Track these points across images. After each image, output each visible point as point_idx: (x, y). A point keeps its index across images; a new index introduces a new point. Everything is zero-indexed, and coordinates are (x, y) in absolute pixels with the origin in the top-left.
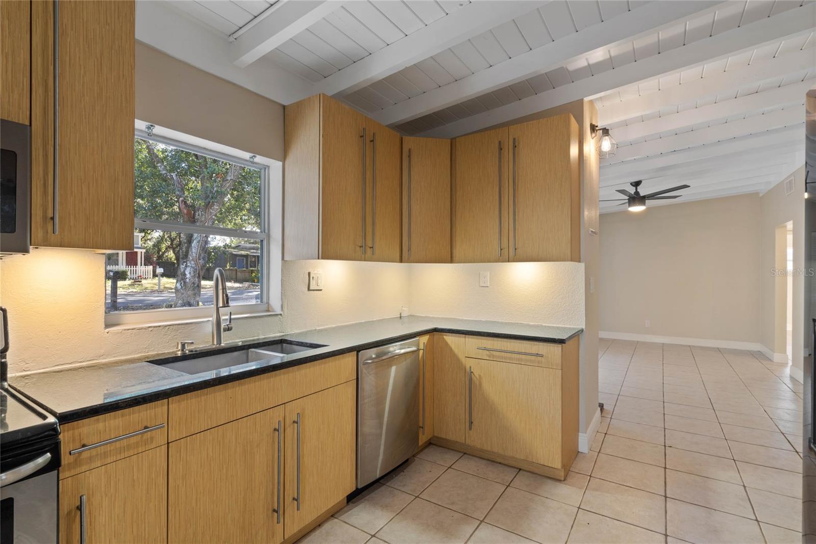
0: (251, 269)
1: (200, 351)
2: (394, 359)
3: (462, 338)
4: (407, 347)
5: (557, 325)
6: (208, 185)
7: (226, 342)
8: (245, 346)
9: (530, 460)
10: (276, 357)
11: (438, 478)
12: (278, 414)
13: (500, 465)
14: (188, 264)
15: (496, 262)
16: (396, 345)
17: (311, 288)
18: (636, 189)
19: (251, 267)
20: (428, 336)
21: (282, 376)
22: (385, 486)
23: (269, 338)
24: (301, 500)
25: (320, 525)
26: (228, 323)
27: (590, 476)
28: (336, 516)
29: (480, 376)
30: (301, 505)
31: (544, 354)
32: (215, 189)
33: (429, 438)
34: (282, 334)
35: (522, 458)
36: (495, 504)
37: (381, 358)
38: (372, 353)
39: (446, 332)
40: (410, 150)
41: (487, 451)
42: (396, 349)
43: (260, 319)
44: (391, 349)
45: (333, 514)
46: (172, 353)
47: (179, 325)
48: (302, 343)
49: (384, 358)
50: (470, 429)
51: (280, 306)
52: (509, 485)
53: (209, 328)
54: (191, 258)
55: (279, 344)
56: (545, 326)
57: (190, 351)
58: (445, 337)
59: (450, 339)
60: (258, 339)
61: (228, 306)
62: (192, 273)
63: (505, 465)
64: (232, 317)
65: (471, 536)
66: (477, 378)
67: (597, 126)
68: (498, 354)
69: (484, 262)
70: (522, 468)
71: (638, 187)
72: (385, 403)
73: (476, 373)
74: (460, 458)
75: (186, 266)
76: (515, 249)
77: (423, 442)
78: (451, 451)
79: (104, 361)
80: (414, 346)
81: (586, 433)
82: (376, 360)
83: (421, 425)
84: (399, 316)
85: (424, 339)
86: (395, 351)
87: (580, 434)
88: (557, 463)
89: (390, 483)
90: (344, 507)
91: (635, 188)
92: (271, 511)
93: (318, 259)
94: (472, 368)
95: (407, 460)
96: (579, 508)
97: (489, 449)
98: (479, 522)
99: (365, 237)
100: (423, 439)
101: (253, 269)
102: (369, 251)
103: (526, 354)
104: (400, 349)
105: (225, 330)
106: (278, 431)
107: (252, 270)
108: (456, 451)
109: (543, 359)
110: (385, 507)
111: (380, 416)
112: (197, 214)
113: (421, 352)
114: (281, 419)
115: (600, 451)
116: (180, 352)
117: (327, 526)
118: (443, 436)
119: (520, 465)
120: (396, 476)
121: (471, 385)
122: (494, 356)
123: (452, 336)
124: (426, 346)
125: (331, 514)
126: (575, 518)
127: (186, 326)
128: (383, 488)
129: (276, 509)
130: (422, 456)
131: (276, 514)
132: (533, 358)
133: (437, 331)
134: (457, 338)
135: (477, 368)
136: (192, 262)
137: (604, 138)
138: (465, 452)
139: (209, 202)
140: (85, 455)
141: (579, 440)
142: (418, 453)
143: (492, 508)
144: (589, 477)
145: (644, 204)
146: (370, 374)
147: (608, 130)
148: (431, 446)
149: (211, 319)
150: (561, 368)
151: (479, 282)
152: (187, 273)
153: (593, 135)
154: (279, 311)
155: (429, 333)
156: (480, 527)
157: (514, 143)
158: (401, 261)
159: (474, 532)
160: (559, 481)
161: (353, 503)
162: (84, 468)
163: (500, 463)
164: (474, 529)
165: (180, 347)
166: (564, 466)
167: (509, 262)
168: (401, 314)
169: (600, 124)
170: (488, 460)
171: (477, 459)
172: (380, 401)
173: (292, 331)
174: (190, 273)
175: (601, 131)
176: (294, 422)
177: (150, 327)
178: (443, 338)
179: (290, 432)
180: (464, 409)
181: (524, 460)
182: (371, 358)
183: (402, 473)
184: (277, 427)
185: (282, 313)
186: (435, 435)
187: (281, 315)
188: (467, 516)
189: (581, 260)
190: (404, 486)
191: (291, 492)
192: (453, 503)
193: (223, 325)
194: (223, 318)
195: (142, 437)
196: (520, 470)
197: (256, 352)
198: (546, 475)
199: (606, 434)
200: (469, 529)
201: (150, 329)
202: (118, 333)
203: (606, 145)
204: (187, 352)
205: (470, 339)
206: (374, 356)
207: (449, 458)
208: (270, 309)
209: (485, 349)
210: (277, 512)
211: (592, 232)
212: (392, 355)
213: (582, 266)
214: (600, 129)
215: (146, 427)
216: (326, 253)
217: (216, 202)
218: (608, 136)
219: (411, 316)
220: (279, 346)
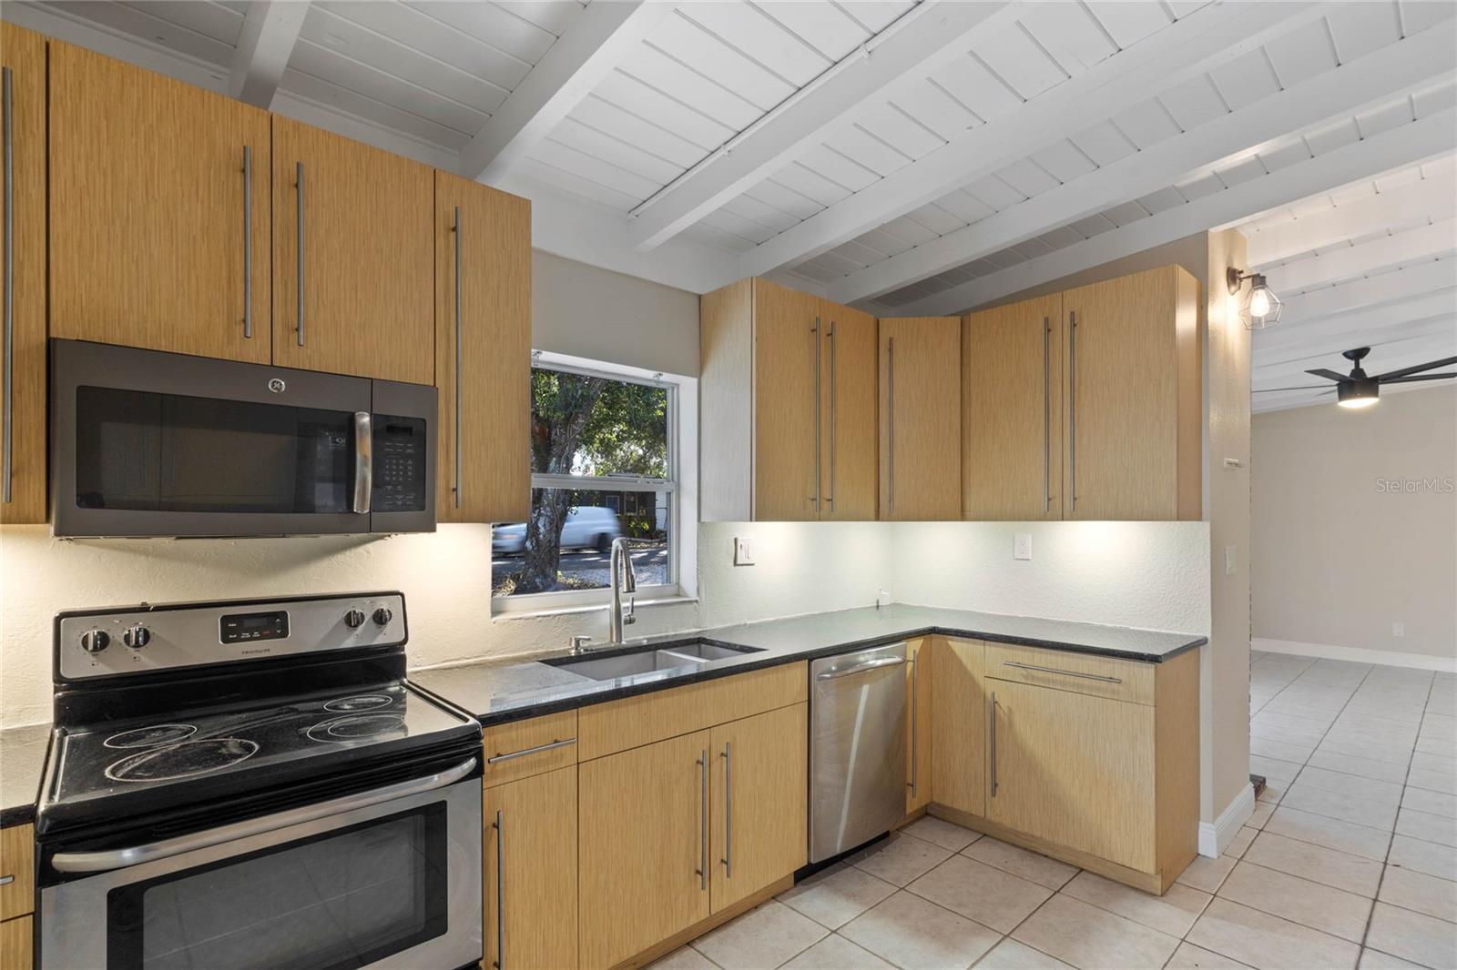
0: (629, 514)
1: (596, 650)
2: (865, 674)
3: (978, 647)
4: (885, 655)
5: (1158, 630)
6: (569, 386)
7: (628, 639)
8: (651, 645)
9: (1098, 854)
10: (692, 663)
11: (937, 866)
12: (701, 741)
13: (1046, 859)
14: (542, 512)
15: (1040, 520)
16: (869, 653)
17: (739, 562)
18: (1357, 364)
19: (628, 511)
20: (922, 641)
21: (707, 690)
22: (851, 868)
23: (682, 635)
24: (732, 863)
25: (756, 908)
26: (630, 613)
27: (1215, 895)
28: (778, 899)
29: (1010, 710)
30: (732, 872)
31: (1123, 679)
32: (580, 392)
33: (924, 804)
34: (698, 630)
35: (1084, 850)
36: (1031, 914)
37: (844, 672)
38: (832, 663)
39: (950, 635)
40: (891, 339)
41: (1025, 834)
42: (870, 658)
43: (671, 607)
44: (861, 659)
45: (775, 895)
46: (565, 650)
47: (571, 614)
48: (729, 644)
49: (850, 671)
50: (994, 794)
51: (696, 589)
52: (1058, 891)
53: (606, 620)
54: (546, 503)
55: (696, 644)
56: (1134, 631)
57: (586, 650)
58: (950, 642)
59: (957, 645)
60: (667, 637)
61: (634, 591)
62: (547, 525)
63: (1054, 859)
64: (635, 604)
65: (986, 953)
66: (1004, 712)
67: (1242, 272)
68: (1040, 674)
69: (1019, 520)
70: (1085, 867)
71: (1361, 361)
72: (852, 741)
73: (1004, 702)
74: (976, 841)
75: (540, 515)
76: (1075, 499)
77: (915, 808)
78: (960, 829)
79: (491, 658)
80: (899, 656)
81: (1213, 823)
82: (837, 675)
83: (910, 781)
84: (875, 605)
85: (916, 645)
86: (867, 661)
87: (1201, 823)
88: (1147, 865)
89: (859, 864)
90: (791, 888)
91: (1353, 362)
92: (693, 873)
93: (751, 521)
94: (996, 696)
95: (886, 835)
96: (1183, 940)
97: (1026, 830)
98: (1002, 936)
99: (819, 485)
100: (913, 805)
101: (632, 514)
102: (826, 505)
103: (1089, 677)
104: (877, 659)
105: (626, 622)
106: (702, 764)
107: (630, 516)
108: (970, 829)
109: (1121, 688)
110: (851, 896)
111: (844, 760)
112: (553, 432)
113: (910, 665)
114: (706, 748)
115: (1242, 857)
116: (573, 651)
117: (767, 910)
118: (947, 803)
119: (1081, 864)
120: (869, 856)
121: (993, 721)
122: (1033, 678)
123: (962, 642)
124: (918, 657)
125: (772, 895)
126: (1173, 955)
127: (578, 616)
128: (849, 870)
129: (700, 870)
130: (914, 830)
131: (700, 877)
132: (1104, 684)
133: (936, 633)
134: (970, 646)
135: (1005, 696)
136: (548, 509)
137: (1256, 292)
138: (986, 833)
139: (571, 414)
140: (500, 766)
141: (1200, 834)
142: (905, 826)
143: (1026, 919)
144: (1212, 897)
145: (1375, 393)
146: (828, 695)
147: (1264, 277)
148: (929, 818)
149: (608, 606)
150: (1153, 704)
151: (1013, 552)
152: (540, 525)
153: (1233, 288)
154: (694, 597)
155: (923, 635)
156: (1001, 944)
157: (1072, 319)
158: (877, 518)
159: (992, 949)
160: (1153, 895)
161: (804, 885)
162: (499, 781)
163: (1046, 856)
164: (994, 944)
165: (573, 645)
166: (1160, 871)
167: (1063, 520)
168: (878, 602)
169: (1248, 264)
170: (1026, 849)
171: (1005, 845)
172: (844, 738)
173: (711, 623)
174: (544, 525)
175: (1251, 279)
176: (722, 754)
177: (538, 616)
178: (948, 645)
179: (718, 767)
180: (982, 762)
181: (1087, 853)
182: (829, 671)
183: (879, 853)
184: (701, 759)
185: (697, 598)
186: (936, 799)
187: (697, 601)
188: (981, 926)
189: (1203, 516)
190: (882, 871)
191: (718, 852)
192: (960, 905)
193: (624, 616)
194: (624, 605)
195: (552, 752)
196: (1082, 870)
197: (667, 655)
198: (1126, 883)
199: (1260, 831)
200: (983, 943)
201: (539, 619)
202: (504, 624)
203: (1261, 304)
204: (582, 650)
205: (993, 649)
206: (834, 668)
207: (959, 839)
208: (681, 593)
209: (1018, 665)
210: (701, 874)
211: (1230, 463)
212: (861, 669)
213: (1203, 528)
214: (1248, 277)
215: (556, 741)
216: (762, 512)
217: (581, 413)
218: (1263, 288)
219: (895, 604)
220: (695, 648)
